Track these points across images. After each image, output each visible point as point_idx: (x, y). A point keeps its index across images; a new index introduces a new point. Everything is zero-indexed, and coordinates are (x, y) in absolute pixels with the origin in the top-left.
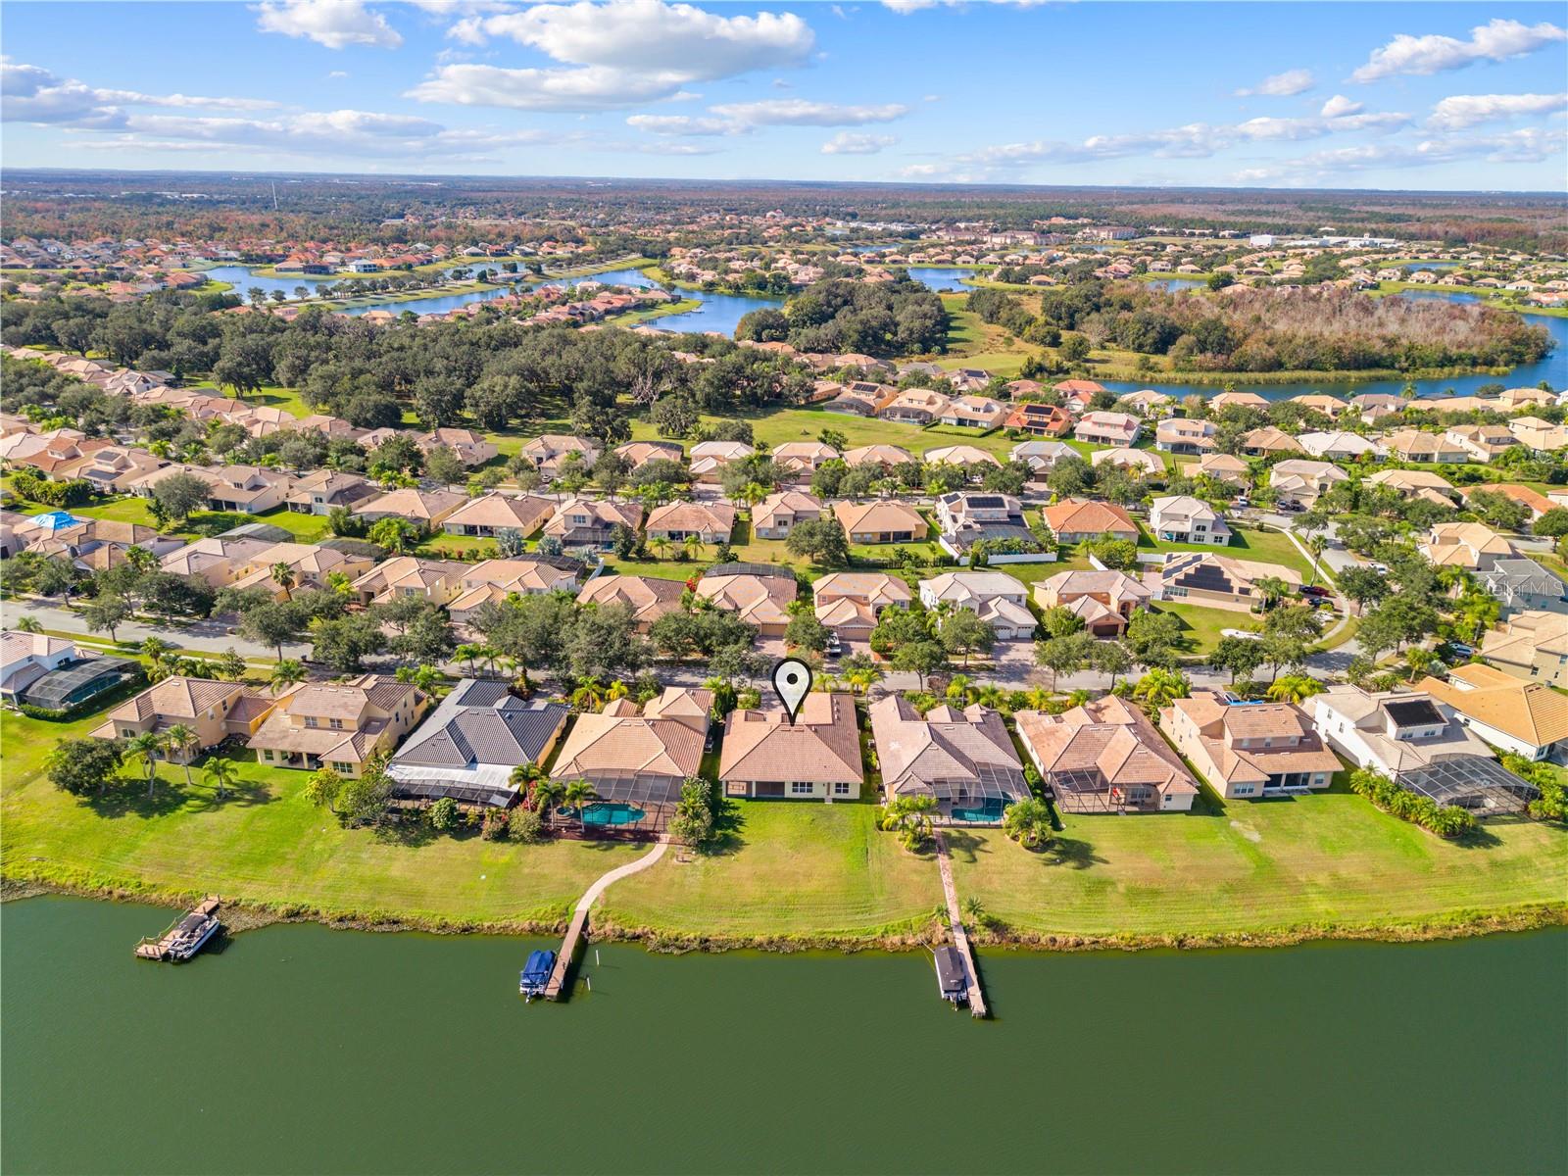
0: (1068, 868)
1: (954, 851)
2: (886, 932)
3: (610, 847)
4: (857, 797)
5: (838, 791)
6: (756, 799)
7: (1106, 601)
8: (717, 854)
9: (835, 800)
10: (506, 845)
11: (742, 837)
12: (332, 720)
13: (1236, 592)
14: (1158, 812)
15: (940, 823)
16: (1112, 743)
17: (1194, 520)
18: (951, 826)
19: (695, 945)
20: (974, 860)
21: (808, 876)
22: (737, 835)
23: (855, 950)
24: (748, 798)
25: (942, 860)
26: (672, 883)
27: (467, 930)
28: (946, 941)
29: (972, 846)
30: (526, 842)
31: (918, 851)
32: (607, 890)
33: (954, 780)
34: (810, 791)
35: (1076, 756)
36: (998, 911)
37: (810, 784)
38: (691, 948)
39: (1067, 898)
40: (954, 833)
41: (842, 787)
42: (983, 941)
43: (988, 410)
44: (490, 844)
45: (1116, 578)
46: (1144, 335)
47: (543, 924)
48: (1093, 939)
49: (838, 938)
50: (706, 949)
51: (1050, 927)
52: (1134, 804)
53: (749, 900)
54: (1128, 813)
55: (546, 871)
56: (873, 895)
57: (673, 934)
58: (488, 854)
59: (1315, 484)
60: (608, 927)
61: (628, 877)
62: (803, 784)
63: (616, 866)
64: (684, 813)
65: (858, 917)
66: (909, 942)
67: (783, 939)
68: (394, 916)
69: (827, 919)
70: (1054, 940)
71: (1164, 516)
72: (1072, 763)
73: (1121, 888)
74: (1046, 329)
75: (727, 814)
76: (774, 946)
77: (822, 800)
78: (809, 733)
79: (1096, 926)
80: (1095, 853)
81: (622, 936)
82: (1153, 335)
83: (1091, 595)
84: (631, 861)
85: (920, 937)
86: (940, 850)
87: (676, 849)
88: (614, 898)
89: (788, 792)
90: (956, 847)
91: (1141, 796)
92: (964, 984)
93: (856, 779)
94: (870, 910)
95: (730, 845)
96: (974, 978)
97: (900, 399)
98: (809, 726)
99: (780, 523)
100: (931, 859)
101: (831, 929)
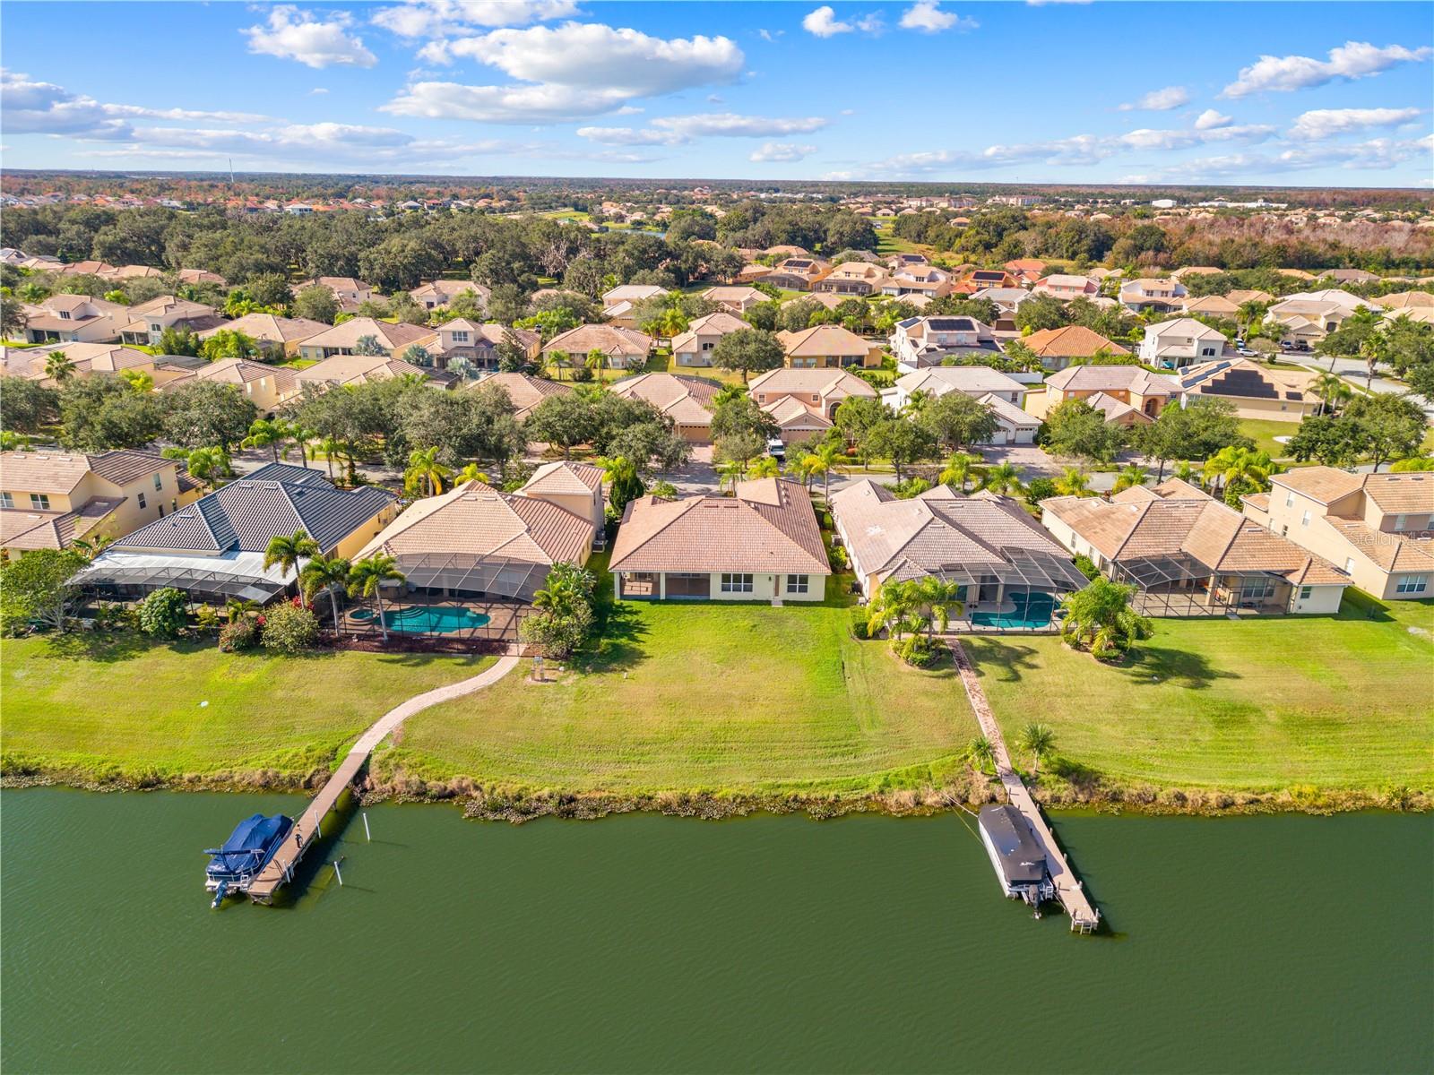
0: (1175, 687)
1: (983, 666)
2: (887, 784)
3: (426, 662)
4: (821, 598)
5: (791, 589)
6: (667, 602)
7: (1126, 400)
8: (599, 669)
9: (786, 603)
10: (257, 658)
11: (641, 647)
12: (34, 497)
13: (1283, 397)
14: (1287, 615)
15: (955, 629)
16: (1200, 523)
17: (1201, 341)
18: (971, 633)
19: (551, 806)
20: (1016, 677)
21: (749, 700)
22: (634, 645)
23: (833, 814)
24: (654, 600)
25: (965, 678)
26: (521, 711)
27: (150, 785)
28: (993, 799)
29: (1012, 660)
30: (290, 655)
31: (924, 665)
32: (409, 722)
33: (973, 568)
34: (748, 589)
35: (1150, 540)
36: (1073, 749)
37: (749, 578)
38: (543, 811)
39: (1187, 732)
40: (977, 642)
41: (798, 582)
42: (1057, 800)
43: (932, 279)
44: (232, 657)
45: (1135, 374)
46: (1078, 242)
47: (285, 773)
48: (1249, 796)
49: (803, 795)
50: (570, 814)
51: (1168, 777)
52: (1249, 606)
53: (648, 736)
54: (1243, 617)
55: (312, 695)
56: (858, 727)
57: (513, 789)
58: (224, 669)
59: (1322, 323)
60: (399, 778)
61: (448, 703)
62: (737, 578)
63: (432, 688)
64: (547, 604)
65: (837, 761)
66: (929, 801)
67: (706, 796)
68: (32, 762)
69: (783, 765)
70: (1181, 798)
71: (1163, 339)
72: (1145, 548)
73: (1272, 716)
74: (978, 238)
75: (620, 619)
76: (689, 811)
77: (768, 603)
78: (749, 510)
79: (1248, 775)
80: (1211, 667)
81: (422, 792)
82: (1087, 243)
83: (1105, 391)
84: (456, 679)
85: (948, 793)
86: (962, 664)
87: (530, 663)
88: (419, 734)
89: (716, 591)
90: (986, 660)
91: (1259, 593)
92: (1045, 871)
93: (818, 570)
94: (854, 749)
95: (625, 658)
96: (1061, 860)
97: (835, 273)
98: (748, 502)
99: (705, 347)
100: (949, 676)
101: (791, 781)
